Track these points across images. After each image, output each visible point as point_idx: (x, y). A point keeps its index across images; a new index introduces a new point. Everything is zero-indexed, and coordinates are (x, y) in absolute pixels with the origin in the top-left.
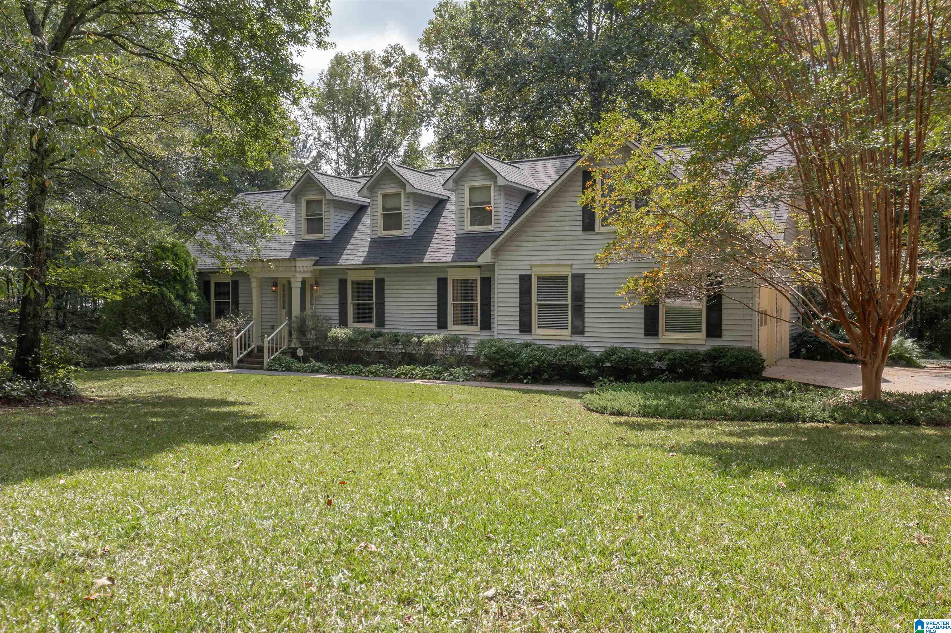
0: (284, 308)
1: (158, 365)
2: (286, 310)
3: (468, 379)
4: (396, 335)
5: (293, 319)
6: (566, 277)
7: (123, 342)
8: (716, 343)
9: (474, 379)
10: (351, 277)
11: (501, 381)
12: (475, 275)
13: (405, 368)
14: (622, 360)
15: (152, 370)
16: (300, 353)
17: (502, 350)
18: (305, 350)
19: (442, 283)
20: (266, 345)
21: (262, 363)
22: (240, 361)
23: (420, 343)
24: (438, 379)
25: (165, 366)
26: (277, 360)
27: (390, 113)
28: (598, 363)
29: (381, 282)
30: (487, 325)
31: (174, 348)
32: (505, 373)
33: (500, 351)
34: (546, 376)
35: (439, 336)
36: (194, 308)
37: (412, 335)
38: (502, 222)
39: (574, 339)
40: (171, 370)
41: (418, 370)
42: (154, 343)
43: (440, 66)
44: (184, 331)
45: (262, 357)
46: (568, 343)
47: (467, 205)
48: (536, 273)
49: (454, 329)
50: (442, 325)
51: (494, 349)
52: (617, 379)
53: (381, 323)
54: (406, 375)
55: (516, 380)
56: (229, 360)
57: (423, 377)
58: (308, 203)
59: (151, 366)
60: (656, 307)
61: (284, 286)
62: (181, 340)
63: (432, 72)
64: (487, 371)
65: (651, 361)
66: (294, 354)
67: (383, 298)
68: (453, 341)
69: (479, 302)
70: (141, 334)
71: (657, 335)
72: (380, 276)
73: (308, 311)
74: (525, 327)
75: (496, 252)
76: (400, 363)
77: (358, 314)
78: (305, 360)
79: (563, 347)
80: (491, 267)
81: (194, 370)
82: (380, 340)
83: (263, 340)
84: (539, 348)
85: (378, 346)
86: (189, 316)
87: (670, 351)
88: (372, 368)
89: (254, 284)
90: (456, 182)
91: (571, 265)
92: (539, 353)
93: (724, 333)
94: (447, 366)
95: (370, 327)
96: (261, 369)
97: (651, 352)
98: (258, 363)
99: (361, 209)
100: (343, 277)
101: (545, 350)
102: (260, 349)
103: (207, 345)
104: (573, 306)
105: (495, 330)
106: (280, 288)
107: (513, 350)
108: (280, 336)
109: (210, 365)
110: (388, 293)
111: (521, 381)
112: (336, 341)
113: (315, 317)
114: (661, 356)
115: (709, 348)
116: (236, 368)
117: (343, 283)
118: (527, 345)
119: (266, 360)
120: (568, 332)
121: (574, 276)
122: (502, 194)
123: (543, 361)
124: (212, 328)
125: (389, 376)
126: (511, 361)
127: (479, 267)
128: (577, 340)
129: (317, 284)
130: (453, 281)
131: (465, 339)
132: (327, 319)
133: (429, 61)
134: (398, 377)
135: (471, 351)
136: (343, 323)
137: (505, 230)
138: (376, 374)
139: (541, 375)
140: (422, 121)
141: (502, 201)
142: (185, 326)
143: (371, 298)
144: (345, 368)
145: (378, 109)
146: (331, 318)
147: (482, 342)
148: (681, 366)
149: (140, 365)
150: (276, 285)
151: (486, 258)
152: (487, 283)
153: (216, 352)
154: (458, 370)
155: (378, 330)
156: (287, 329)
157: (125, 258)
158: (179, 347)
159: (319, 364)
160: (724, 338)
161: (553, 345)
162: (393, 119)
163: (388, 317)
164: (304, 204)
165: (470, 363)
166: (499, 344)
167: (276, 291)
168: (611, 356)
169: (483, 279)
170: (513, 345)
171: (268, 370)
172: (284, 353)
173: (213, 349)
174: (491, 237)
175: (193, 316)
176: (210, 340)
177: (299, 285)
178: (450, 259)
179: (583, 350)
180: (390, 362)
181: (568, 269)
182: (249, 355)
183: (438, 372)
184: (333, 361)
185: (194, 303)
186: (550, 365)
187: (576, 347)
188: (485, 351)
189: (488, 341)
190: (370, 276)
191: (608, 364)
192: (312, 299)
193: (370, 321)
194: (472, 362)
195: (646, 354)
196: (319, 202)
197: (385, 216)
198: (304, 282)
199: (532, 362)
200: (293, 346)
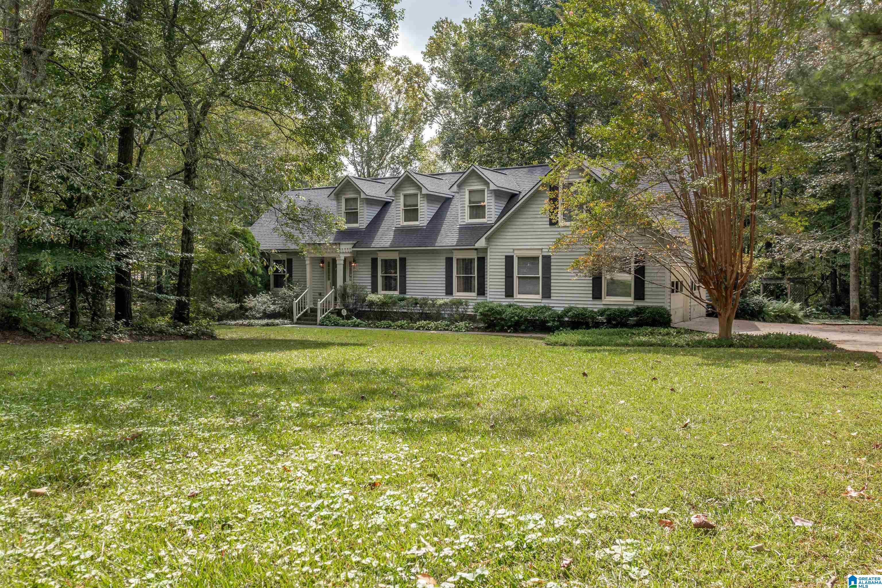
0: (329, 279)
1: (240, 322)
2: (331, 281)
3: (468, 330)
4: (416, 299)
5: (338, 287)
6: (537, 258)
7: (211, 305)
8: (640, 304)
9: (473, 330)
10: (381, 257)
11: (492, 331)
12: (474, 255)
13: (423, 323)
14: (576, 316)
15: (235, 325)
16: (344, 312)
17: (493, 309)
18: (348, 310)
19: (449, 261)
20: (319, 307)
21: (316, 320)
22: (299, 319)
23: (434, 305)
24: (447, 330)
25: (246, 322)
26: (327, 318)
27: (397, 111)
28: (560, 317)
29: (403, 261)
30: (482, 292)
31: (246, 310)
32: (494, 325)
33: (491, 309)
34: (523, 327)
35: (448, 299)
36: (260, 279)
37: (427, 299)
38: (493, 216)
39: (544, 301)
40: (250, 325)
41: (432, 324)
42: (234, 306)
43: (442, 74)
44: (255, 297)
45: (316, 316)
46: (539, 305)
47: (467, 203)
48: (516, 254)
49: (458, 295)
50: (449, 292)
51: (487, 308)
52: (573, 329)
53: (403, 291)
54: (423, 327)
55: (502, 330)
56: (291, 318)
57: (436, 329)
58: (347, 200)
59: (233, 322)
60: (600, 278)
61: (329, 263)
62: (252, 304)
63: (434, 78)
64: (481, 325)
65: (595, 315)
66: (339, 313)
67: (405, 272)
68: (459, 303)
69: (476, 275)
70: (224, 299)
71: (601, 298)
72: (403, 256)
73: (348, 282)
74: (509, 293)
75: (488, 239)
76: (419, 320)
77: (386, 285)
78: (348, 318)
79: (535, 307)
80: (485, 250)
81: (267, 325)
82: (403, 303)
83: (315, 304)
84: (519, 307)
85: (403, 307)
86: (256, 285)
87: (608, 309)
88: (399, 323)
89: (308, 262)
90: (459, 186)
91: (542, 249)
92: (519, 311)
93: (646, 297)
94: (453, 320)
95: (396, 293)
96: (316, 324)
97: (596, 310)
98: (312, 320)
99: (386, 205)
100: (374, 256)
101: (522, 309)
102: (314, 311)
103: (272, 307)
104: (543, 278)
105: (488, 296)
106: (325, 265)
107: (499, 308)
108: (328, 302)
109: (277, 321)
110: (409, 268)
111: (506, 331)
112: (372, 304)
113: (353, 286)
114: (602, 313)
115: (634, 307)
116: (296, 323)
117: (374, 261)
118: (510, 306)
119: (319, 318)
120: (539, 297)
121: (544, 257)
122: (493, 195)
123: (521, 317)
124: (275, 295)
125: (412, 328)
126: (498, 317)
127: (476, 249)
128: (545, 302)
129: (354, 261)
130: (458, 260)
131: (466, 302)
132: (363, 288)
133: (432, 70)
134: (418, 329)
135: (470, 311)
136: (374, 290)
137: (496, 222)
138: (402, 327)
139: (520, 326)
140: (427, 120)
141: (493, 201)
142: (255, 293)
143: (396, 273)
144: (378, 323)
145: (387, 108)
146: (365, 287)
147: (478, 304)
148: (614, 319)
149: (225, 322)
150: (323, 262)
151: (481, 243)
152: (482, 261)
153: (279, 312)
154: (462, 324)
155: (402, 296)
156: (333, 295)
157: (201, 240)
158: (251, 308)
159: (359, 321)
160: (646, 300)
161: (529, 306)
162: (400, 116)
163: (409, 286)
164: (343, 201)
165: (470, 320)
166: (490, 305)
167: (323, 267)
168: (567, 312)
169: (479, 259)
170: (500, 306)
171: (320, 325)
172: (332, 313)
173: (277, 310)
174: (486, 228)
175: (259, 285)
176: (273, 304)
177: (342, 262)
178: (455, 244)
179: (549, 309)
180: (411, 319)
181: (540, 252)
182: (305, 314)
183: (447, 325)
184: (368, 319)
185: (260, 276)
186: (526, 320)
187: (544, 307)
188: (481, 310)
189: (483, 303)
190: (395, 256)
191: (566, 319)
192: (350, 273)
193: (395, 290)
194: (472, 318)
195: (592, 311)
196: (355, 199)
197: (406, 211)
198: (345, 260)
199: (513, 317)
200: (337, 307)
